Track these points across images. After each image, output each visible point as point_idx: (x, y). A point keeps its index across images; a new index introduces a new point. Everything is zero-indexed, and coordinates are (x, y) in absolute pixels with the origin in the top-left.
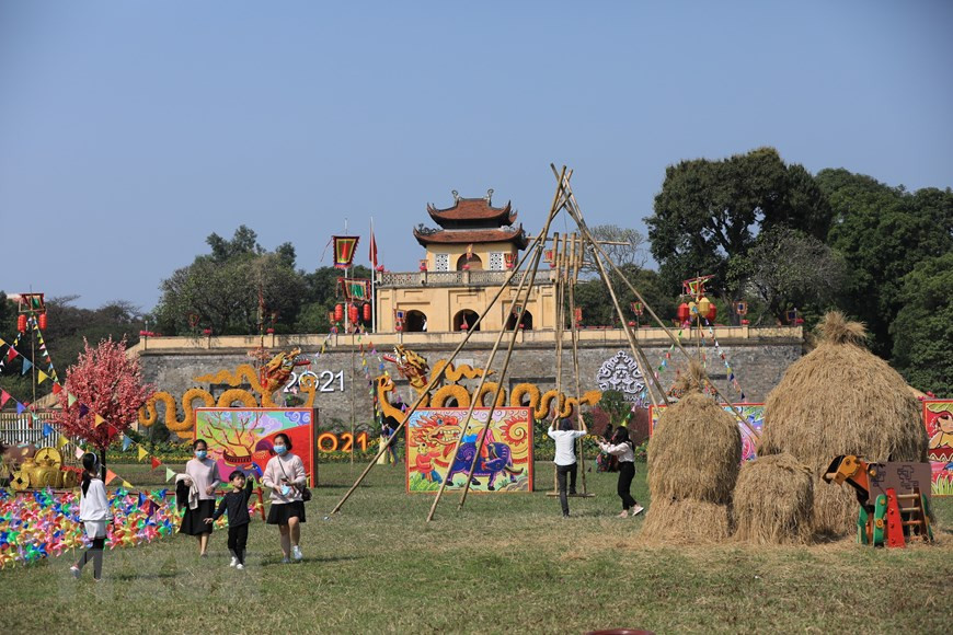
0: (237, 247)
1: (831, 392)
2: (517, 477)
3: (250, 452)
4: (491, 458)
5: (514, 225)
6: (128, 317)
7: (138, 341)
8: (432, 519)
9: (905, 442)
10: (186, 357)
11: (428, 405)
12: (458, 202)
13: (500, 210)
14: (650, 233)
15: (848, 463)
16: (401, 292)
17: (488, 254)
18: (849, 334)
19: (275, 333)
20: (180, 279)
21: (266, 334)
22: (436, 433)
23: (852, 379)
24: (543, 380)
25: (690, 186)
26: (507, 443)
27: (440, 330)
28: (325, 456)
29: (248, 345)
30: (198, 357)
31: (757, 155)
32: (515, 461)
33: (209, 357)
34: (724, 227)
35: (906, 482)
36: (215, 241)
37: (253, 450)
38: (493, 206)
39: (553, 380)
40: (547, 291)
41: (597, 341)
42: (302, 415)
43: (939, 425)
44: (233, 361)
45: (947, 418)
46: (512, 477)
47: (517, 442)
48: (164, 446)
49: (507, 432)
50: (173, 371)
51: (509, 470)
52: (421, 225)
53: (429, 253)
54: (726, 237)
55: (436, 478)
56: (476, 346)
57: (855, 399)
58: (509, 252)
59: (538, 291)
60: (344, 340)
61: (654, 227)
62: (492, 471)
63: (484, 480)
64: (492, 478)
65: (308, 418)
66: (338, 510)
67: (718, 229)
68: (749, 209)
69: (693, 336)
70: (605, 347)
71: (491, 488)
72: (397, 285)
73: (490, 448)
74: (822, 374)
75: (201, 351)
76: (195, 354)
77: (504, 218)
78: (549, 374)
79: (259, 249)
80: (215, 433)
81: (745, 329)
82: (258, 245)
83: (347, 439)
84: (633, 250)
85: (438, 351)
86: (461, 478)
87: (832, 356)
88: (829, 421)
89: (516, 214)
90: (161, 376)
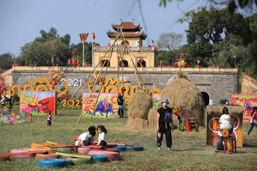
0: (50, 35)
1: (177, 91)
2: (114, 114)
3: (36, 104)
4: (107, 108)
5: (141, 31)
6: (11, 58)
7: (12, 67)
8: (78, 123)
9: (196, 105)
10: (28, 73)
11: (105, 92)
12: (122, 23)
13: (136, 26)
14: (187, 35)
15: (175, 109)
16: (102, 53)
17: (132, 41)
18: (183, 76)
19: (59, 66)
20: (26, 46)
21: (56, 66)
22: (91, 100)
23: (182, 87)
24: (149, 84)
25: (201, 20)
26: (112, 103)
27: (114, 66)
28: (70, 107)
29: (49, 70)
30: (32, 73)
31: (224, 10)
32: (114, 109)
33: (36, 73)
34: (212, 34)
35: (191, 115)
36: (42, 32)
37: (37, 104)
38: (134, 25)
39: (152, 84)
40: (151, 54)
41: (167, 72)
42: (52, 93)
43: (235, 102)
44: (44, 75)
45: (238, 100)
46: (113, 114)
47: (115, 103)
48: (17, 103)
49: (112, 100)
50: (23, 78)
51: (112, 111)
52: (109, 31)
53: (112, 40)
54: (213, 37)
55: (90, 113)
56: (127, 72)
57: (183, 93)
58: (139, 41)
59: (148, 54)
60: (82, 69)
61: (188, 33)
62: (107, 111)
63: (105, 114)
64: (107, 114)
65: (54, 95)
66: (54, 120)
67: (210, 34)
68: (221, 28)
69: (200, 71)
70: (170, 73)
71: (107, 117)
72: (100, 51)
73: (107, 105)
74: (175, 86)
75: (33, 71)
76: (31, 72)
77: (138, 29)
78: (151, 82)
79: (58, 36)
80: (26, 98)
81: (218, 69)
82: (57, 34)
83: (78, 102)
84: (180, 41)
85: (113, 73)
86: (98, 113)
87: (178, 81)
88: (175, 98)
89: (142, 28)
90: (20, 79)
